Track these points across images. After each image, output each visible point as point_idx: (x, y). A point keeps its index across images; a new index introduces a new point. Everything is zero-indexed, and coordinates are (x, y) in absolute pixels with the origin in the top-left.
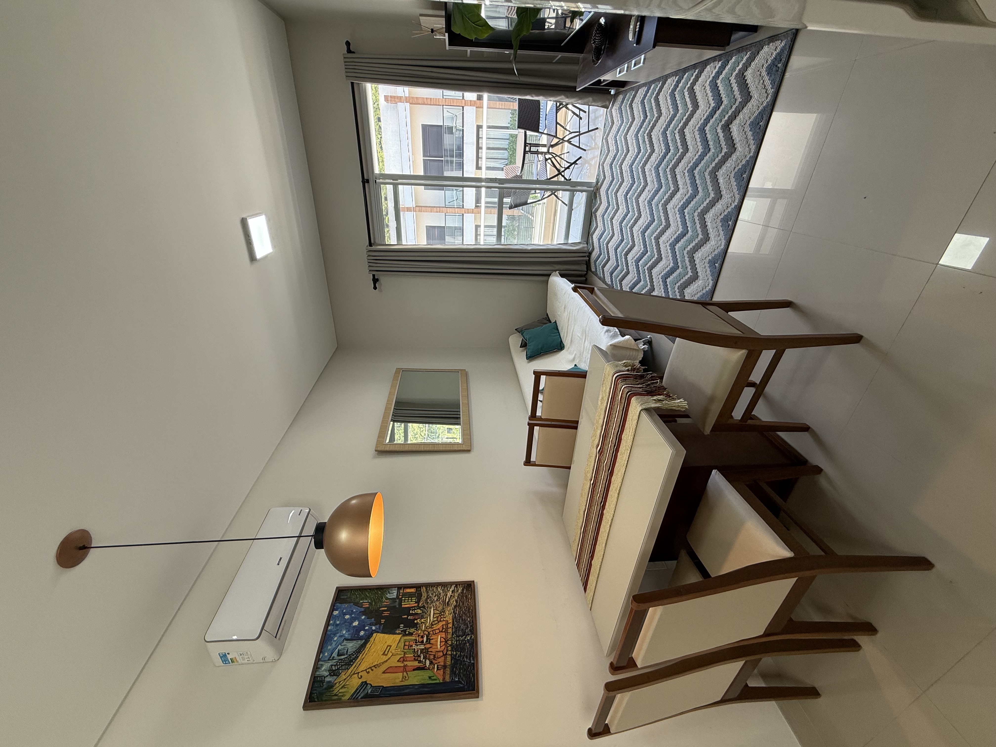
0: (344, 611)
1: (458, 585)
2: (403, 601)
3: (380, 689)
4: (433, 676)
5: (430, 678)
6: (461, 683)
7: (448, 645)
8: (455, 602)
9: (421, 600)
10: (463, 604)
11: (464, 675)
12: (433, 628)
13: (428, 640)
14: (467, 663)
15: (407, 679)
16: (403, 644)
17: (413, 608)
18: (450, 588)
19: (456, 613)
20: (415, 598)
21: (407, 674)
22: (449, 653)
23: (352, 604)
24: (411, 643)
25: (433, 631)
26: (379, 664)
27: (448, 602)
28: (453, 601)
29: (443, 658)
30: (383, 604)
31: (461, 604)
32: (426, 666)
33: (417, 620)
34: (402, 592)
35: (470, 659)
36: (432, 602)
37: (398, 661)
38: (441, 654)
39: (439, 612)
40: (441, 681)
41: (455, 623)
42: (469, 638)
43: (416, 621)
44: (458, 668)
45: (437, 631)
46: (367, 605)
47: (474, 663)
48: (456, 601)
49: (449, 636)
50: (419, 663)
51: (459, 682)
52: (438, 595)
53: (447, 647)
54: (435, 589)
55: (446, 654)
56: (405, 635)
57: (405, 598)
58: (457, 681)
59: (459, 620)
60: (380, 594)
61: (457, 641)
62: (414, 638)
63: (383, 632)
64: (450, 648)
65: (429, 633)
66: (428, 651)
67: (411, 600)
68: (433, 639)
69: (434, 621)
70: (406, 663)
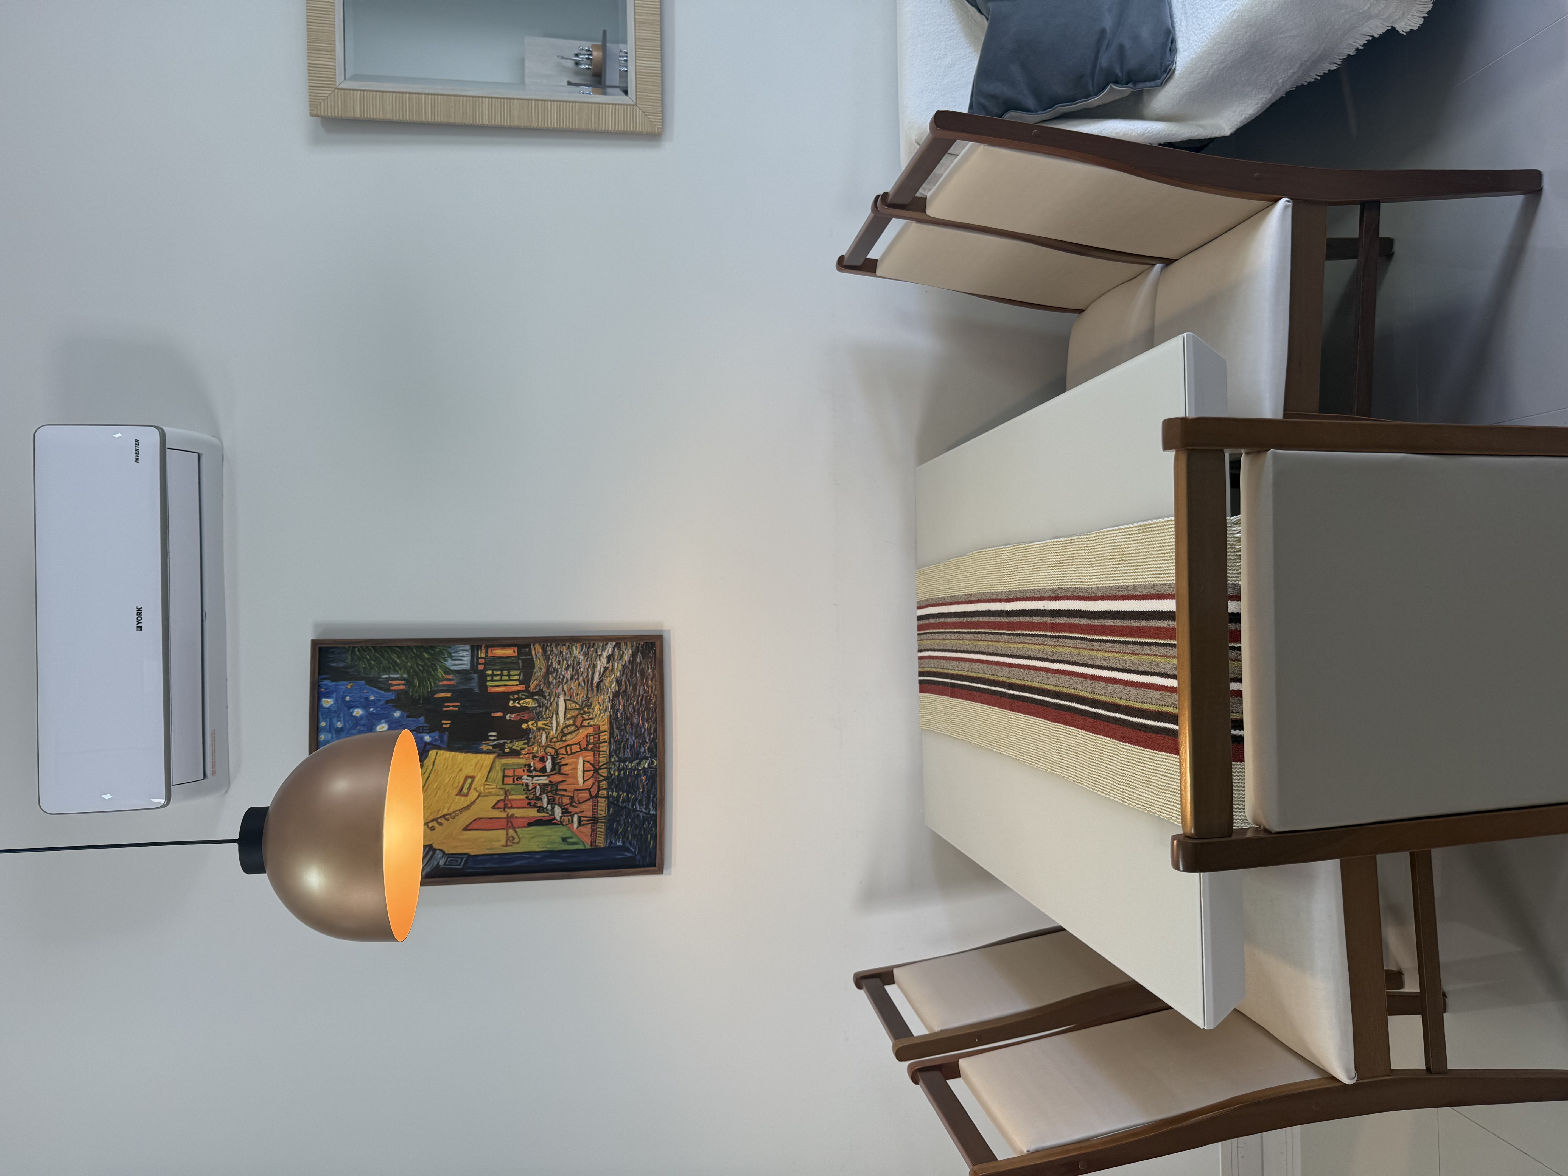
0: (348, 698)
1: (623, 644)
2: (489, 678)
3: (462, 859)
4: (571, 838)
5: (564, 840)
6: (629, 851)
7: (601, 778)
8: (615, 683)
9: (534, 678)
10: (635, 690)
11: (634, 836)
12: (565, 741)
13: (557, 767)
14: (641, 814)
15: (516, 840)
16: (500, 775)
17: (516, 696)
18: (603, 650)
19: (618, 710)
20: (517, 672)
21: (516, 832)
22: (605, 793)
23: (363, 682)
24: (519, 772)
25: (566, 747)
26: (454, 812)
27: (598, 683)
28: (611, 683)
29: (590, 803)
30: (441, 683)
31: (630, 689)
32: (554, 819)
33: (527, 722)
34: (483, 655)
35: (647, 807)
36: (560, 683)
37: (493, 807)
38: (586, 795)
39: (578, 707)
40: (588, 847)
41: (616, 731)
42: (646, 766)
43: (524, 726)
44: (622, 822)
45: (576, 748)
46: (399, 685)
47: (655, 816)
48: (618, 682)
49: (603, 760)
50: (538, 811)
51: (624, 848)
52: (575, 666)
53: (599, 782)
54: (565, 651)
55: (597, 796)
56: (502, 754)
57: (493, 670)
58: (619, 847)
59: (625, 725)
60: (428, 659)
61: (619, 770)
62: (522, 761)
63: (450, 748)
64: (604, 784)
65: (556, 751)
66: (557, 790)
67: (509, 675)
68: (566, 765)
69: (567, 726)
70: (511, 811)
